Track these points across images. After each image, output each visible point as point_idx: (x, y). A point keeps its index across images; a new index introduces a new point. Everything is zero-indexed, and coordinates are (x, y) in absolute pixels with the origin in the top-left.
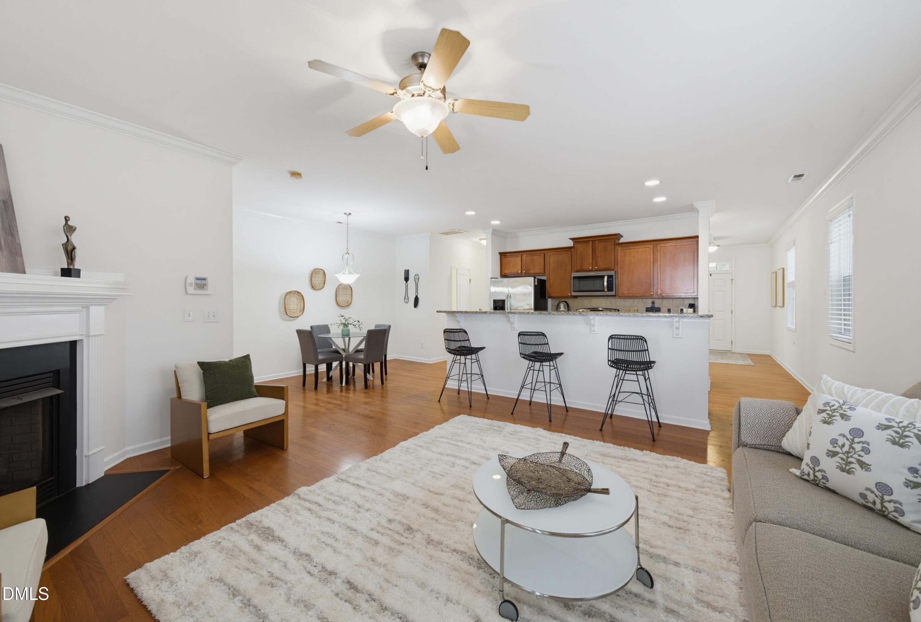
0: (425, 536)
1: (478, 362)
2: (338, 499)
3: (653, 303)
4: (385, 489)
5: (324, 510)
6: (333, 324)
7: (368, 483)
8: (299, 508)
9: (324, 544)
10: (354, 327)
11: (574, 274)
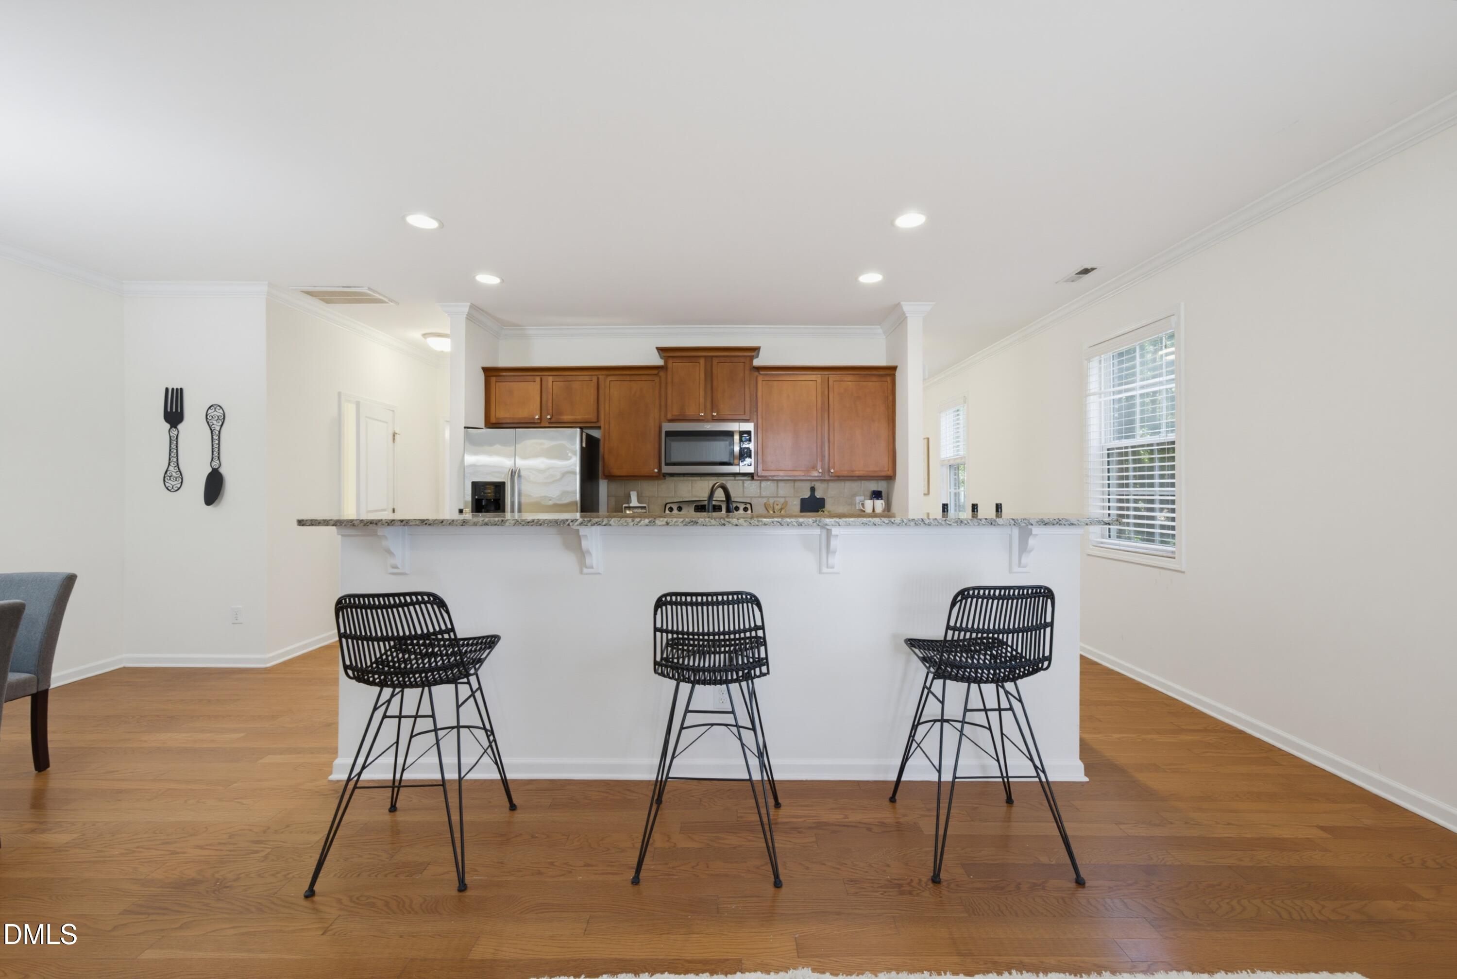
3: (813, 489)
11: (668, 427)
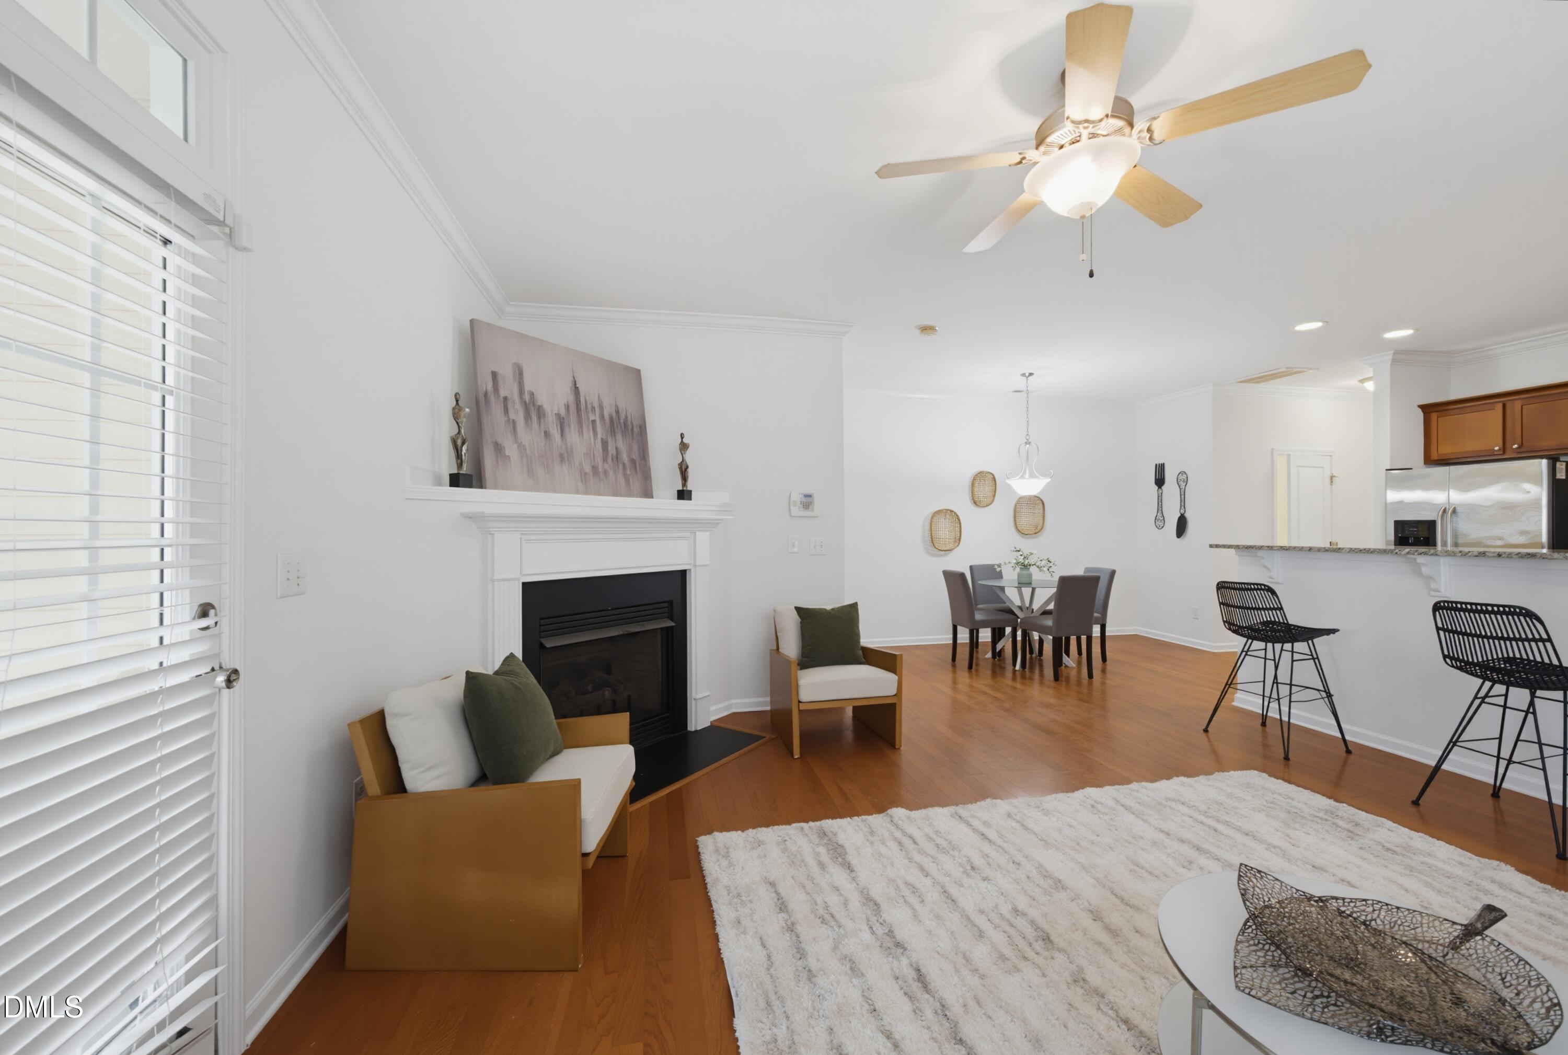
0: (1074, 966)
1: (1316, 661)
2: (944, 844)
4: (1027, 857)
5: (919, 852)
6: (1007, 563)
7: (1001, 836)
8: (886, 834)
9: (902, 900)
10: (1038, 569)
